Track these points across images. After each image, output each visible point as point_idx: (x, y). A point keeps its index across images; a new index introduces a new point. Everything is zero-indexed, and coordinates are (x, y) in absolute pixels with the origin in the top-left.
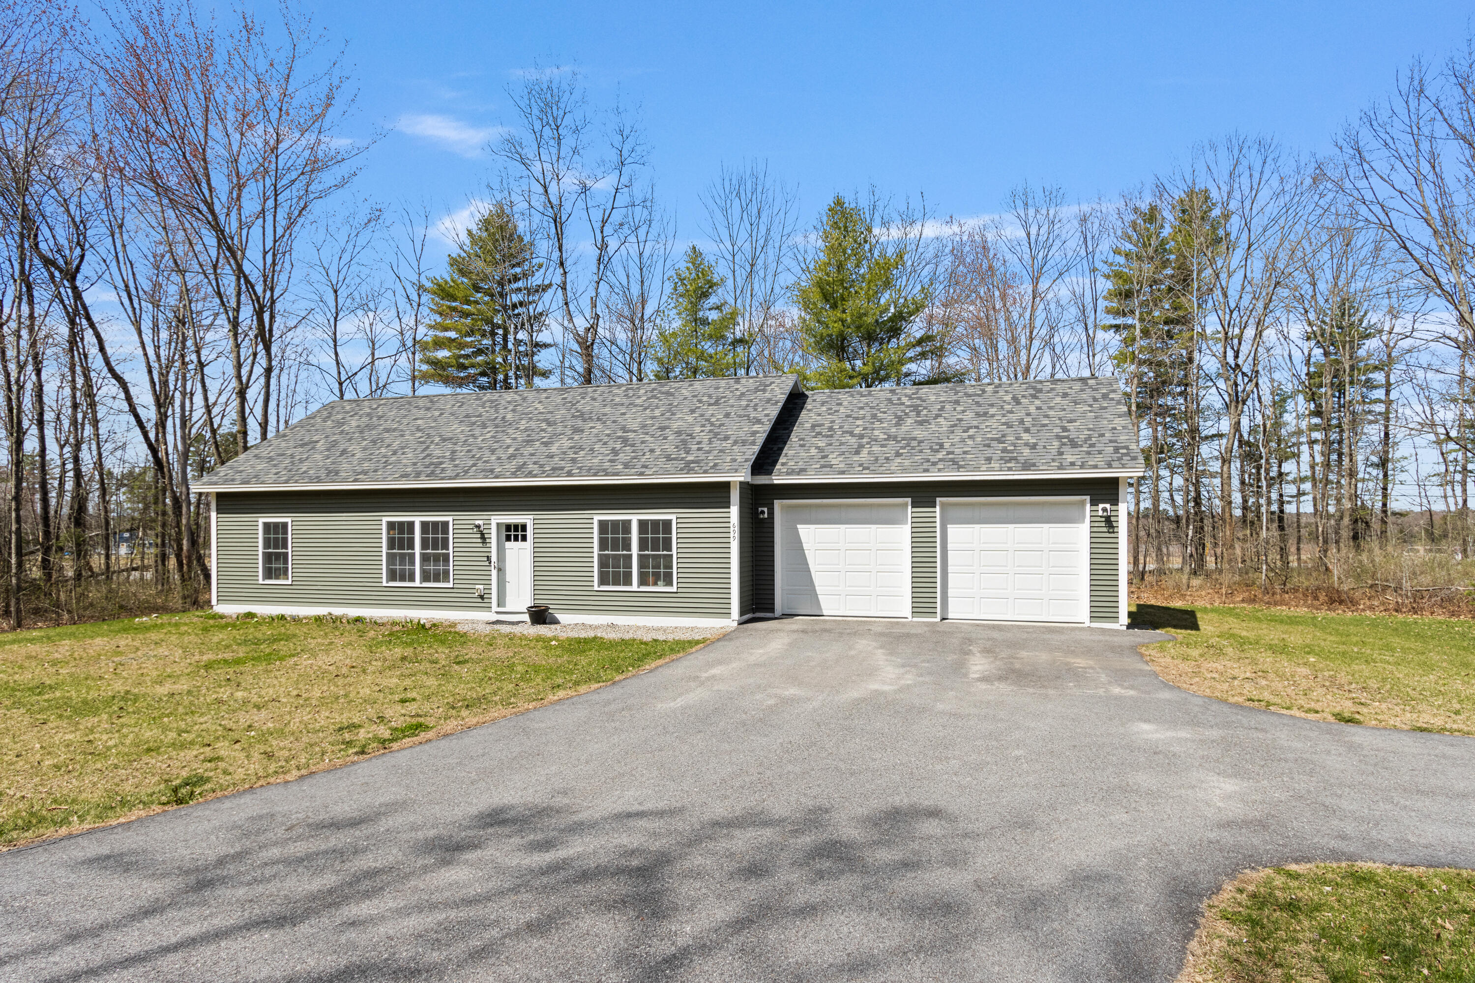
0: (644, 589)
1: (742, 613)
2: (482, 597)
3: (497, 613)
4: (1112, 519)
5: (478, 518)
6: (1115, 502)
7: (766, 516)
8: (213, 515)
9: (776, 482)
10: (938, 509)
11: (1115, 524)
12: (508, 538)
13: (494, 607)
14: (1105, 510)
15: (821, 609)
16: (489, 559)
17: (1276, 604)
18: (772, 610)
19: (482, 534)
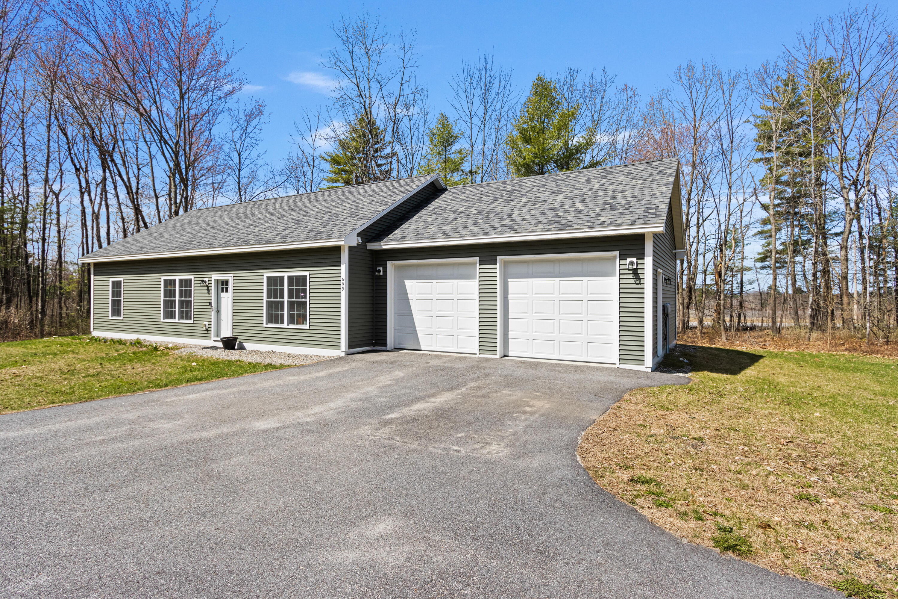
0: (291, 326)
1: (351, 346)
2: (207, 330)
3: (215, 341)
4: (639, 271)
5: (205, 276)
6: (641, 256)
7: (381, 273)
8: (92, 276)
9: (384, 247)
10: (498, 266)
11: (641, 276)
12: (223, 291)
13: (213, 338)
14: (632, 263)
15: (420, 345)
16: (210, 303)
17: (872, 352)
18: (385, 345)
19: (208, 287)
